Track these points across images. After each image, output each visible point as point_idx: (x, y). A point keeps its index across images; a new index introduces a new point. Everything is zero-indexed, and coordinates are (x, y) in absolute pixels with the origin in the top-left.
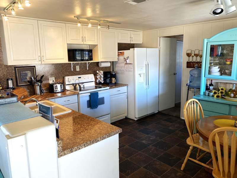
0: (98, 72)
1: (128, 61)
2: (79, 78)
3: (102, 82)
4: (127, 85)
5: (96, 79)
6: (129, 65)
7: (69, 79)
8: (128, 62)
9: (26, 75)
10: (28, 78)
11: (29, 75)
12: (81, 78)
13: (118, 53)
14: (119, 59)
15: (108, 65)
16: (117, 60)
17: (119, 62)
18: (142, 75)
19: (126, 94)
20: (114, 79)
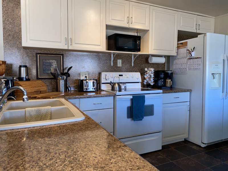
0: (146, 69)
1: (193, 54)
2: (120, 75)
3: (152, 84)
4: (191, 90)
5: (143, 79)
6: (195, 59)
7: (106, 75)
8: (193, 56)
9: (50, 65)
10: (52, 69)
11: (54, 66)
12: (122, 75)
13: (178, 44)
14: (179, 53)
15: (162, 60)
16: (176, 54)
17: (178, 57)
18: (217, 76)
19: (188, 103)
20: (170, 80)
